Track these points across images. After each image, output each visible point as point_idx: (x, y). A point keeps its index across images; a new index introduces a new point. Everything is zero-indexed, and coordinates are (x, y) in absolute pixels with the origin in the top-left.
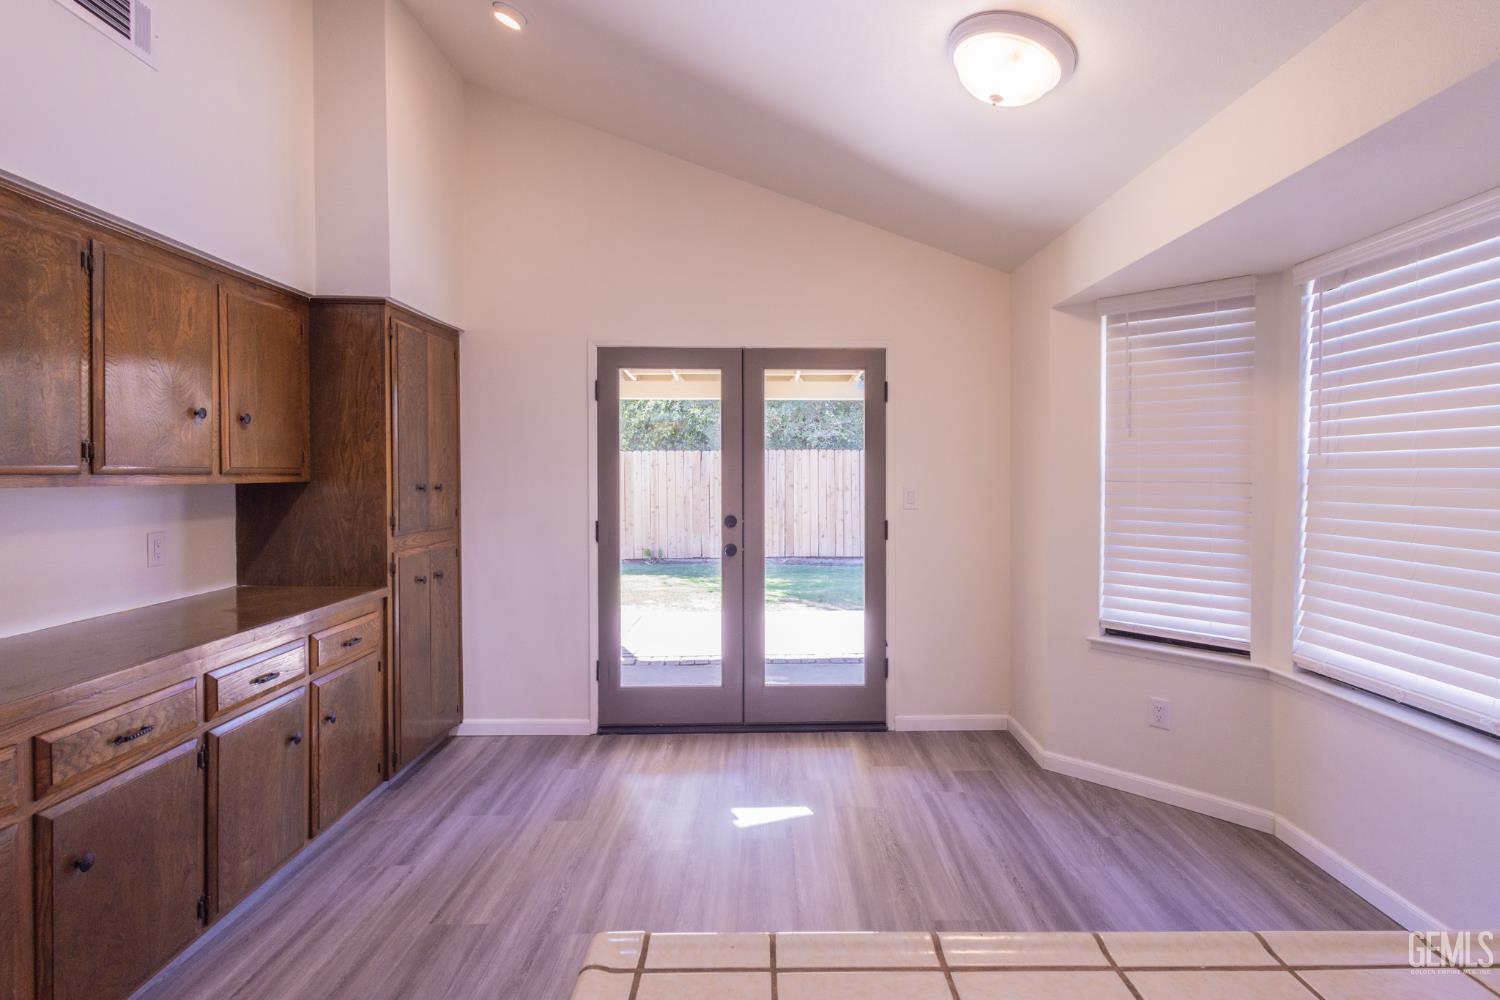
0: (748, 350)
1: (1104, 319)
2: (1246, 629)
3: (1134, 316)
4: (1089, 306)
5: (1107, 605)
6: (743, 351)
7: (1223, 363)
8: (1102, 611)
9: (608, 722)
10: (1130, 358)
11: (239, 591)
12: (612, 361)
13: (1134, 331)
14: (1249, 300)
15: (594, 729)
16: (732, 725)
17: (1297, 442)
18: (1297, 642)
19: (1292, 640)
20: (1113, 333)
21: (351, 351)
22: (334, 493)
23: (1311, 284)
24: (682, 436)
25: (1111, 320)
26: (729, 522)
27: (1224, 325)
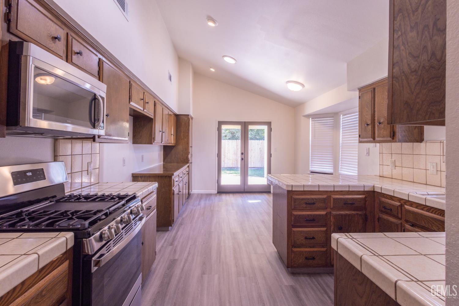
0: (246, 122)
1: (311, 118)
2: (333, 170)
3: (315, 118)
4: (308, 116)
5: (311, 167)
6: (245, 122)
7: (329, 127)
8: (310, 169)
9: (219, 191)
10: (315, 125)
11: (163, 164)
12: (220, 123)
13: (315, 121)
14: (333, 117)
15: (217, 193)
16: (242, 192)
17: (339, 140)
18: (340, 171)
19: (339, 171)
20: (312, 121)
21: (183, 123)
22: (180, 147)
23: (341, 115)
24: (233, 137)
25: (312, 119)
26: (242, 154)
27: (329, 121)
